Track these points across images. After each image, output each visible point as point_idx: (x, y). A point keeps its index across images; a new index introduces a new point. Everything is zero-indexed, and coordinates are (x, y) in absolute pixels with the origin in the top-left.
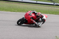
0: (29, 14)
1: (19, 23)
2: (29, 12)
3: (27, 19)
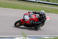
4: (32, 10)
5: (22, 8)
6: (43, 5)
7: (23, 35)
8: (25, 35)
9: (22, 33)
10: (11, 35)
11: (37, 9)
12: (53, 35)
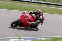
0: (26, 16)
1: (14, 25)
2: (26, 14)
3: (23, 22)
4: (27, 10)
5: (17, 9)
6: (38, 5)
7: (17, 37)
8: (19, 36)
9: (16, 34)
10: (5, 37)
11: (32, 9)
12: (49, 36)
